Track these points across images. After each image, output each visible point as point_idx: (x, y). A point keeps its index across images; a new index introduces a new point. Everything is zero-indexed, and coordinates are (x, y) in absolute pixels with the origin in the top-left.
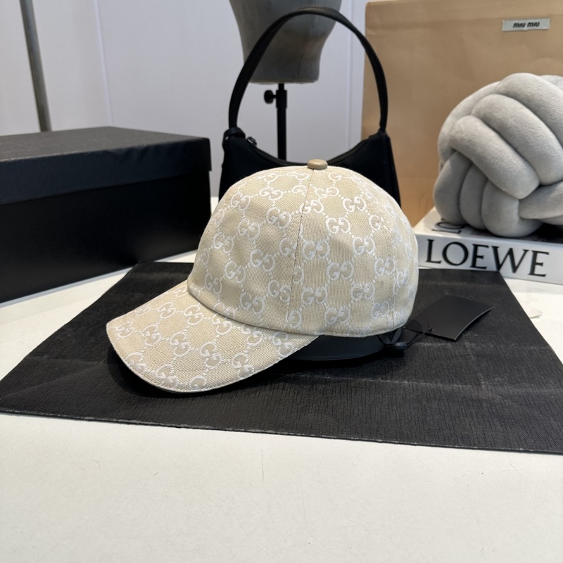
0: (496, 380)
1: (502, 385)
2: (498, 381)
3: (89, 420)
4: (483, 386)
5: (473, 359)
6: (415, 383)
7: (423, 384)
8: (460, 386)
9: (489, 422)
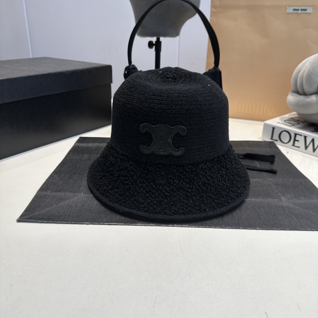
0: (288, 196)
1: (291, 199)
2: (290, 197)
3: (87, 224)
4: (283, 200)
5: (274, 186)
6: (250, 199)
7: (254, 200)
8: (272, 200)
9: (291, 217)
